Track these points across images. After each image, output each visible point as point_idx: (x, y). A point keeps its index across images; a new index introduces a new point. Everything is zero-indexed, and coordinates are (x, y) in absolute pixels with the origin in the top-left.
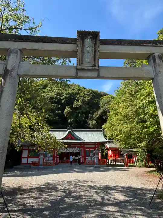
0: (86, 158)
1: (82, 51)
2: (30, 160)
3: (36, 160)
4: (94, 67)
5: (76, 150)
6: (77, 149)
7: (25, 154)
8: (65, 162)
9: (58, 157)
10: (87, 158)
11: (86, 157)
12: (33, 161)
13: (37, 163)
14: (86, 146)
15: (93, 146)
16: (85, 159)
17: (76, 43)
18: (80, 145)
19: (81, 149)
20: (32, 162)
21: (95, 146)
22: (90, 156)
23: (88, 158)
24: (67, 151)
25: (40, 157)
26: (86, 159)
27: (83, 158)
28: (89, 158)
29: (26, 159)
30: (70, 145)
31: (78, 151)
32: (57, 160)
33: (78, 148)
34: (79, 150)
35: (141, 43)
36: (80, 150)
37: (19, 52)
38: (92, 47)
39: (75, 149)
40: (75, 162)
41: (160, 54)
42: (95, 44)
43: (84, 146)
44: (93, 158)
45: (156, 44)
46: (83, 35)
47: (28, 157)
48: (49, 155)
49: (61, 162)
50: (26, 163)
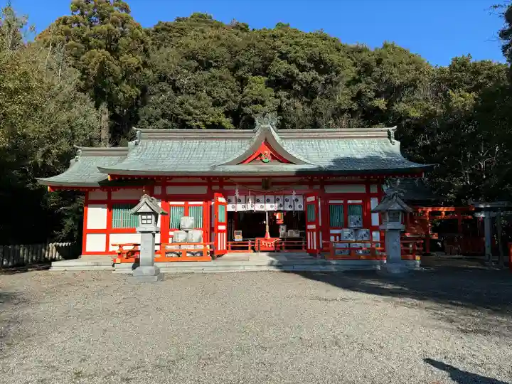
0: (333, 235)
5: (292, 204)
6: (297, 200)
7: (97, 218)
8: (247, 248)
9: (222, 227)
10: (335, 235)
11: (332, 232)
12: (120, 246)
14: (330, 190)
15: (361, 189)
16: (326, 236)
18: (306, 187)
19: (312, 199)
20: (117, 248)
21: (368, 189)
22: (346, 226)
23: (339, 235)
24: (257, 209)
26: (332, 238)
27: (321, 235)
28: (346, 232)
29: (104, 236)
31: (298, 209)
33: (301, 199)
34: (301, 202)
36: (307, 204)
39: (287, 200)
40: (287, 248)
43: (322, 188)
44: (361, 233)
47: (108, 231)
48: (187, 222)
49: (233, 249)
50: (104, 250)
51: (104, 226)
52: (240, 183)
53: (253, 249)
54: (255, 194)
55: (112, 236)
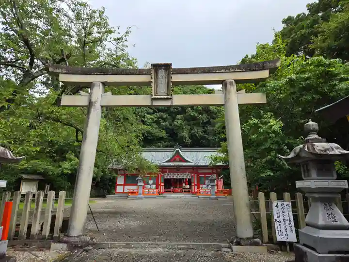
1: (156, 82)
2: (128, 188)
3: (134, 188)
4: (167, 97)
5: (186, 176)
6: (188, 175)
7: (120, 180)
8: (171, 192)
9: (162, 184)
10: (201, 187)
13: (135, 193)
14: (200, 171)
15: (210, 171)
16: (198, 188)
17: (150, 74)
18: (191, 170)
19: (193, 174)
20: (129, 191)
21: (213, 171)
22: (205, 184)
24: (175, 177)
25: (138, 184)
26: (200, 188)
27: (196, 187)
28: (204, 186)
29: (122, 187)
30: (178, 169)
31: (189, 178)
32: (162, 189)
33: (190, 174)
35: (213, 70)
36: (192, 176)
37: (101, 85)
38: (166, 78)
40: (185, 192)
41: (232, 80)
42: (168, 75)
44: (210, 186)
45: (229, 70)
46: (157, 67)
47: (124, 185)
48: (151, 182)
49: (166, 192)
50: (122, 191)
51: (123, 183)
52: (169, 169)
53: (173, 192)
54: (174, 172)
55: (125, 187)
